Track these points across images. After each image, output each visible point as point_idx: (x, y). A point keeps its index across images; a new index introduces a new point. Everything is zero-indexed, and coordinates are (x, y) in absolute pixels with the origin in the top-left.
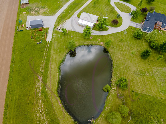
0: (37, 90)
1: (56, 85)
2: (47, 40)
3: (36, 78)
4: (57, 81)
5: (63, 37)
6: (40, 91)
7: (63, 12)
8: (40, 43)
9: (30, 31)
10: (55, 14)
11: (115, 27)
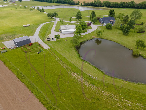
0: (84, 85)
1: (97, 71)
2: (45, 49)
5: (59, 43)
6: (90, 84)
7: (40, 32)
8: (40, 52)
9: (18, 49)
10: (33, 35)
11: (90, 29)
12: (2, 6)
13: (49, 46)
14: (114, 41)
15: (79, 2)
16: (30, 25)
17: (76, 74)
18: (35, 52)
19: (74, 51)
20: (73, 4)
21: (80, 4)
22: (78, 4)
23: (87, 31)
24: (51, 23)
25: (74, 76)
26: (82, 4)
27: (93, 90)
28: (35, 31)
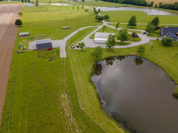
0: (64, 113)
1: (95, 101)
2: (60, 57)
3: (57, 97)
4: (95, 96)
5: (81, 53)
6: (71, 114)
7: (72, 37)
8: (52, 59)
9: (36, 51)
10: (63, 39)
11: (136, 41)
12: (62, 5)
13: (67, 54)
14: (159, 65)
15: (152, 3)
16: (69, 27)
17: (66, 96)
18: (46, 58)
19: (91, 66)
20: (145, 5)
21: (154, 5)
22: (151, 6)
23: (130, 44)
24: (94, 27)
25: (62, 98)
26: (156, 6)
27: (66, 124)
28: (69, 35)
